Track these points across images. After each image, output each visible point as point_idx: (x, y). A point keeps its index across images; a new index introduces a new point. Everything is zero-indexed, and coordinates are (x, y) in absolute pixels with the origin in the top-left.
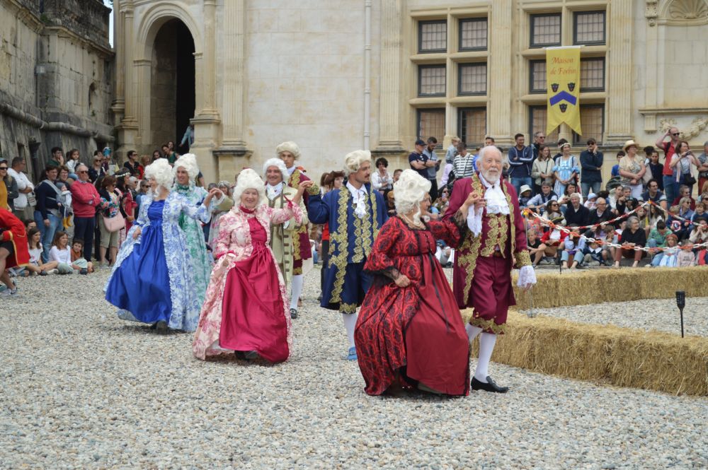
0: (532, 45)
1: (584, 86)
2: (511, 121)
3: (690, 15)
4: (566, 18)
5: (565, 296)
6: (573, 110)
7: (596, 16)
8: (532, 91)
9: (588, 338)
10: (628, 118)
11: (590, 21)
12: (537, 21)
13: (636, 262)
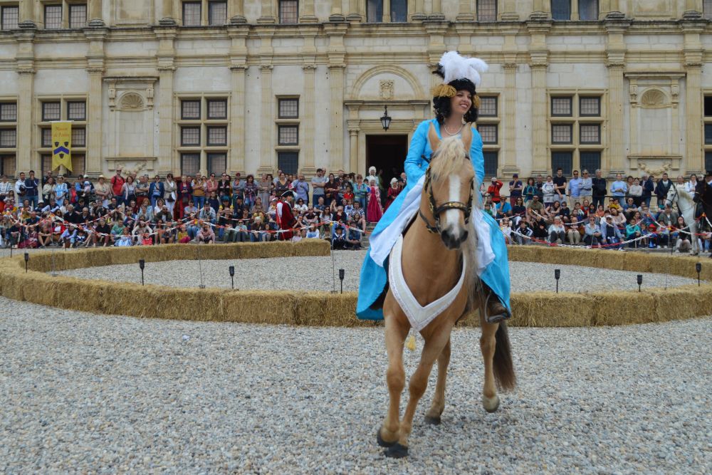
0: (43, 120)
1: (74, 144)
2: (31, 163)
3: (134, 106)
4: (63, 105)
5: (69, 264)
6: (67, 157)
7: (80, 104)
8: (43, 146)
9: (89, 288)
10: (99, 163)
11: (77, 107)
12: (46, 106)
13: (105, 244)
